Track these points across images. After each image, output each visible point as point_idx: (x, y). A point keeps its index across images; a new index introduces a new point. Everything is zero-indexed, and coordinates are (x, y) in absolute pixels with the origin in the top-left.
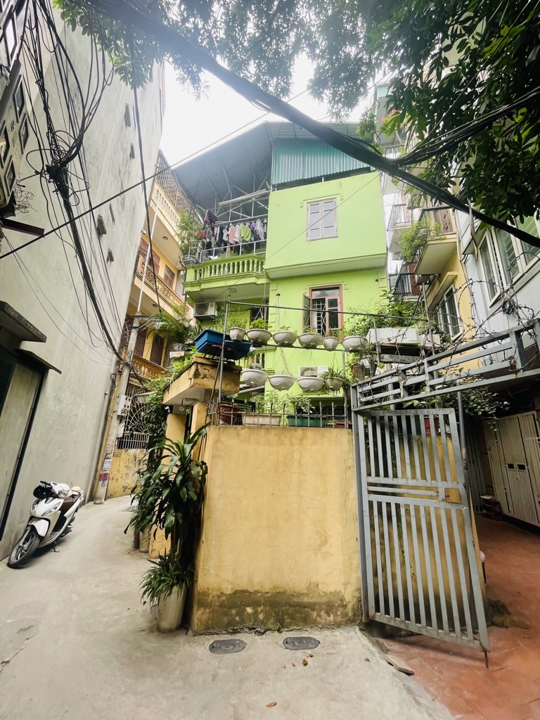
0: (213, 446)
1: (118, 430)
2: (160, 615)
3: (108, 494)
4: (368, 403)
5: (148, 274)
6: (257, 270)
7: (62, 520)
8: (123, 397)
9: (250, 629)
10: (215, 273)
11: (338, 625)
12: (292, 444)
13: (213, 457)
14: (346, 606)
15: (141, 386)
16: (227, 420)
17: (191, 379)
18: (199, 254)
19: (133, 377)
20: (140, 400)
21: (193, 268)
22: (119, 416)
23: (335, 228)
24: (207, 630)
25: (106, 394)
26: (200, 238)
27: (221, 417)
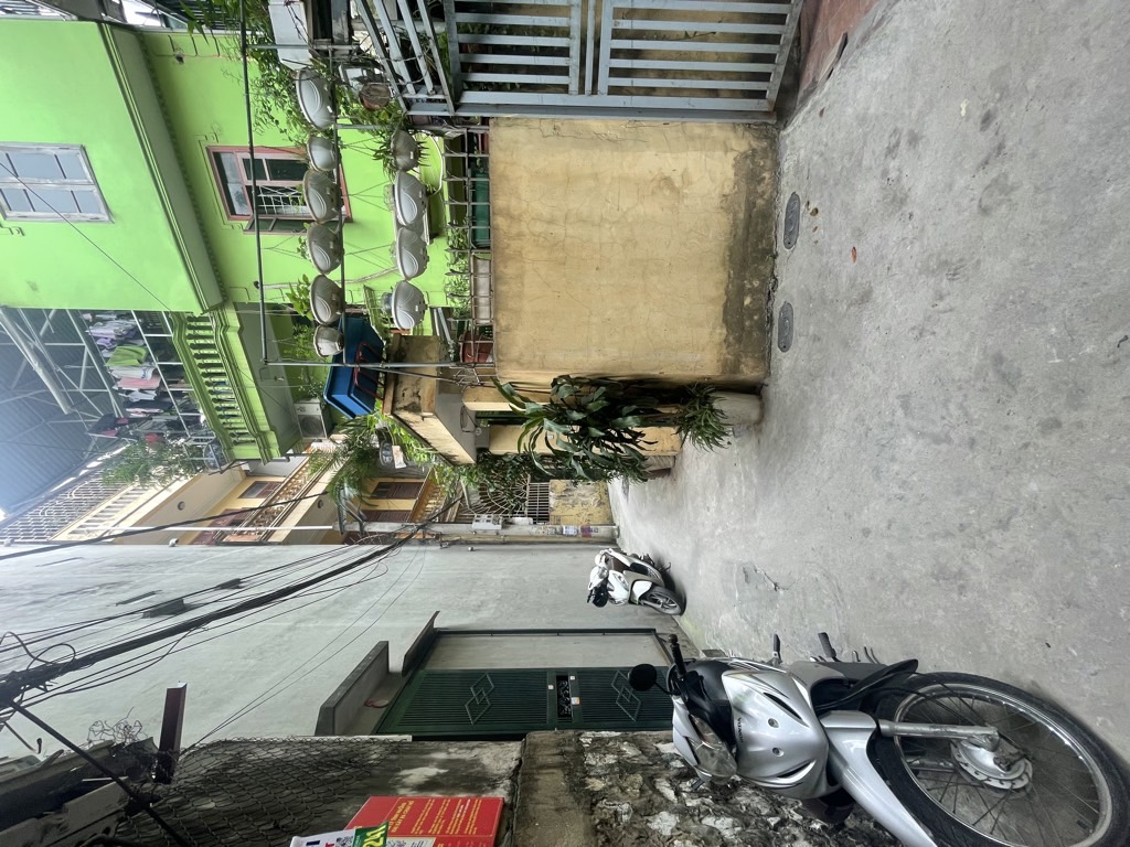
0: (528, 368)
1: (523, 524)
2: (744, 422)
3: (608, 522)
4: (436, 80)
5: (259, 523)
6: (210, 328)
7: (636, 568)
8: (475, 526)
9: (769, 299)
10: (233, 408)
11: (777, 164)
12: (520, 235)
13: (543, 367)
14: (754, 150)
15: (457, 505)
16: (486, 350)
17: (423, 418)
18: (196, 440)
19: (444, 519)
20: (476, 499)
21: (229, 449)
22: (503, 527)
23: (60, 153)
24: (765, 358)
25: (472, 550)
26: (161, 445)
27: (481, 361)
